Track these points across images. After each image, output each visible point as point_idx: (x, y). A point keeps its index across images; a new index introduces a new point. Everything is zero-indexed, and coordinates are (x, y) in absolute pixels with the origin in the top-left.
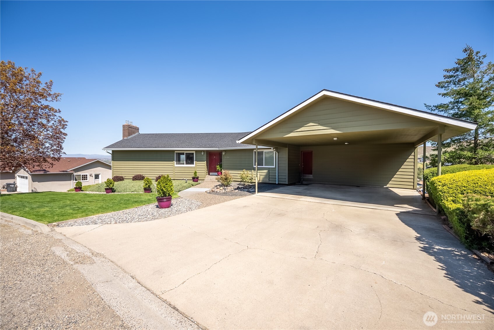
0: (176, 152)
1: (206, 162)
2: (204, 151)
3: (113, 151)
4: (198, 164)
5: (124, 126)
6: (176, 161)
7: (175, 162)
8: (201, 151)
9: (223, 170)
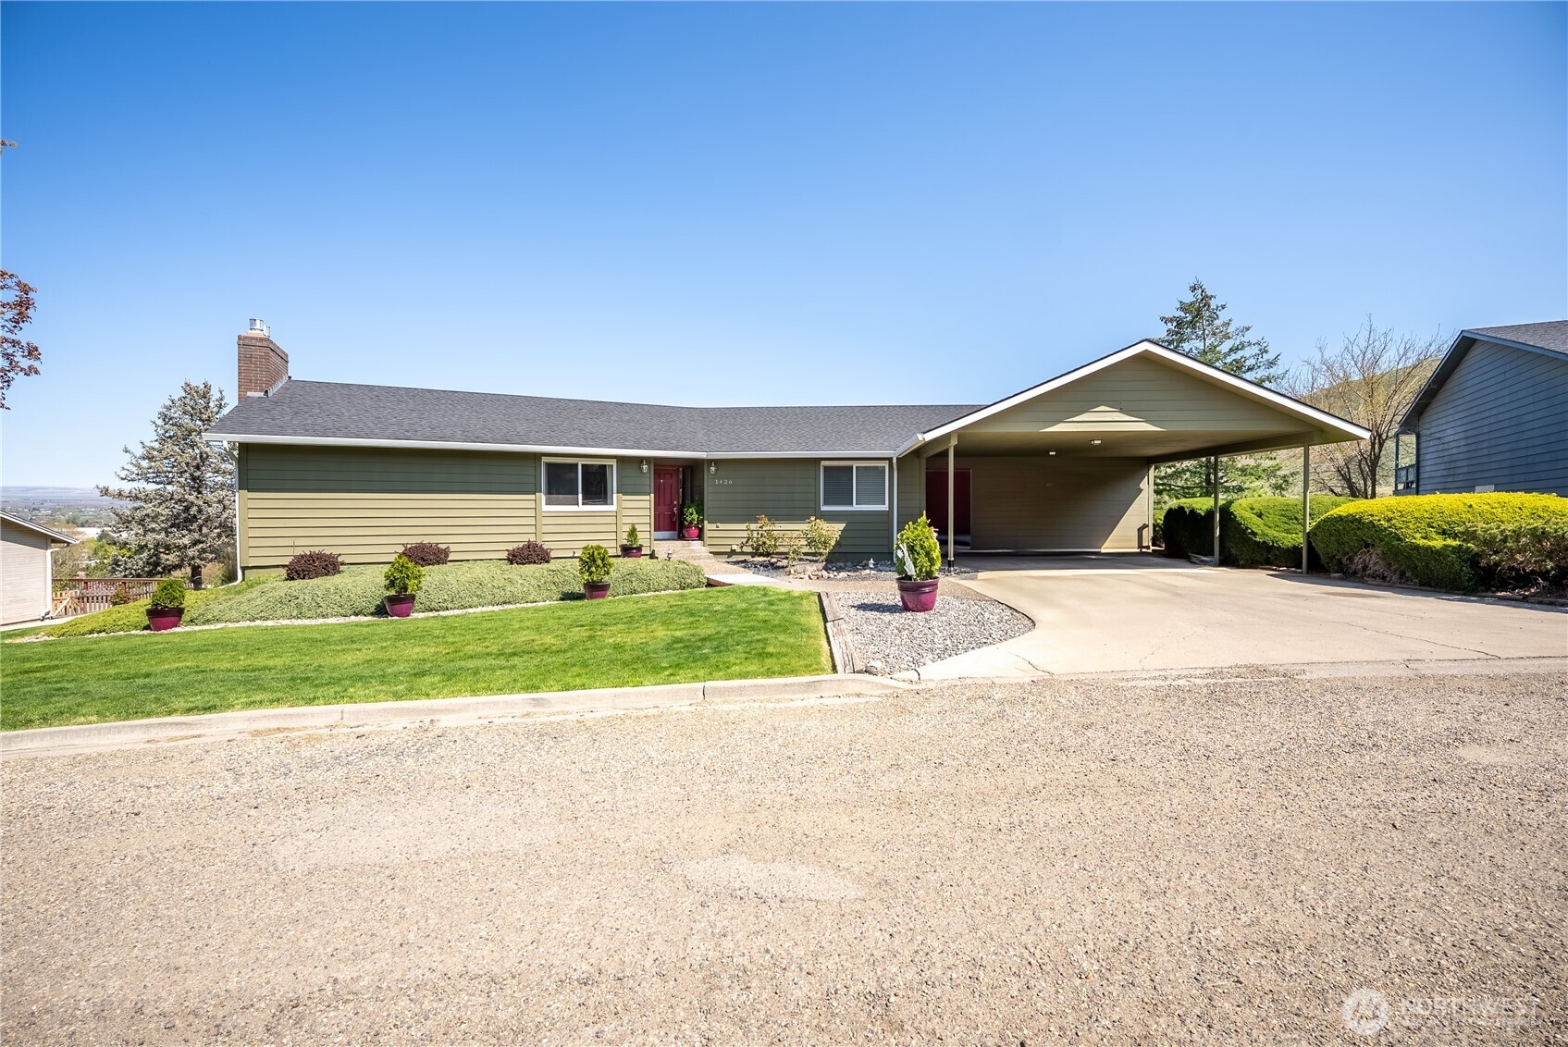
0: (545, 459)
1: (652, 495)
2: (648, 460)
3: (245, 448)
4: (625, 504)
5: (247, 342)
6: (545, 494)
7: (544, 497)
8: (640, 460)
9: (706, 522)
